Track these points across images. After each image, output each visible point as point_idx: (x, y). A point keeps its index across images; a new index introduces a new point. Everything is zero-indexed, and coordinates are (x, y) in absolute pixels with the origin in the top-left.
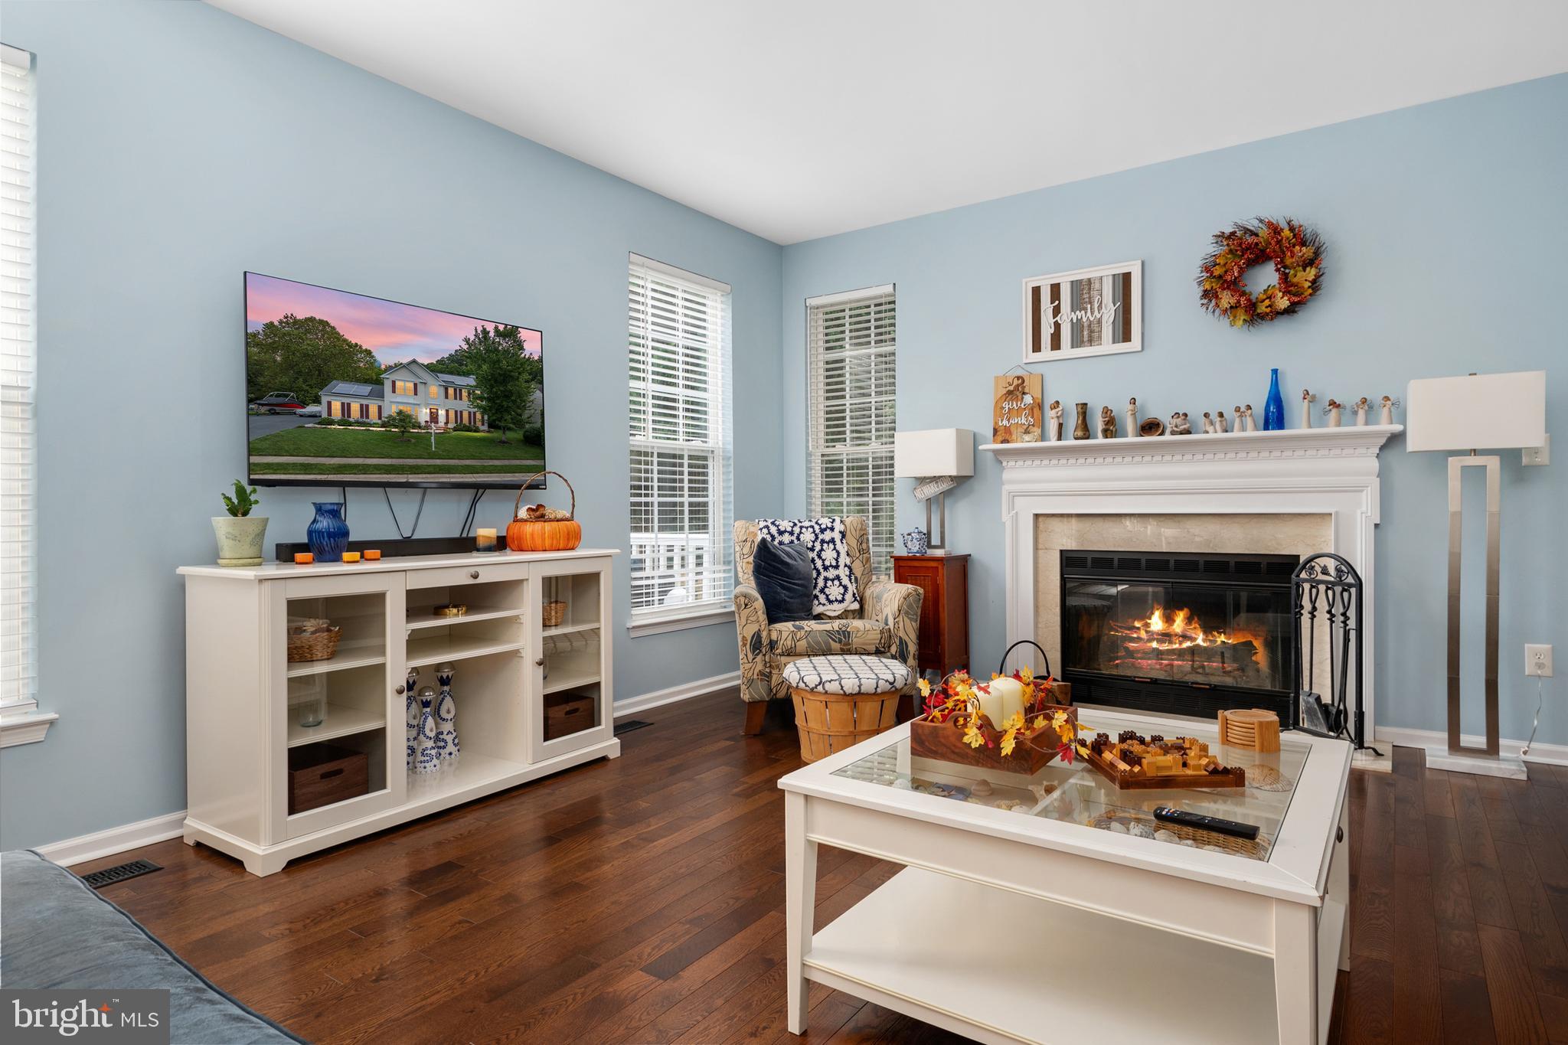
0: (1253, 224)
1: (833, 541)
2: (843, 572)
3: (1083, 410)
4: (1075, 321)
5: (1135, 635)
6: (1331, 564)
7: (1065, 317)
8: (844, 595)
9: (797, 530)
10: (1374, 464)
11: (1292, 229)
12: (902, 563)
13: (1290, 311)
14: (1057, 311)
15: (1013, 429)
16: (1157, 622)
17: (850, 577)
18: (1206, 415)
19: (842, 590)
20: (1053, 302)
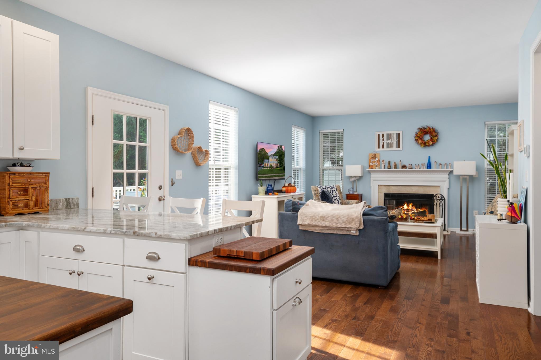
0: (425, 127)
1: (334, 191)
2: (338, 198)
3: (389, 162)
4: (387, 142)
6: (440, 196)
7: (385, 141)
8: (338, 203)
9: (326, 188)
10: (448, 176)
11: (433, 129)
12: (348, 196)
13: (432, 145)
14: (383, 140)
15: (374, 166)
16: (405, 207)
17: (339, 199)
18: (416, 165)
19: (338, 202)
20: (382, 138)
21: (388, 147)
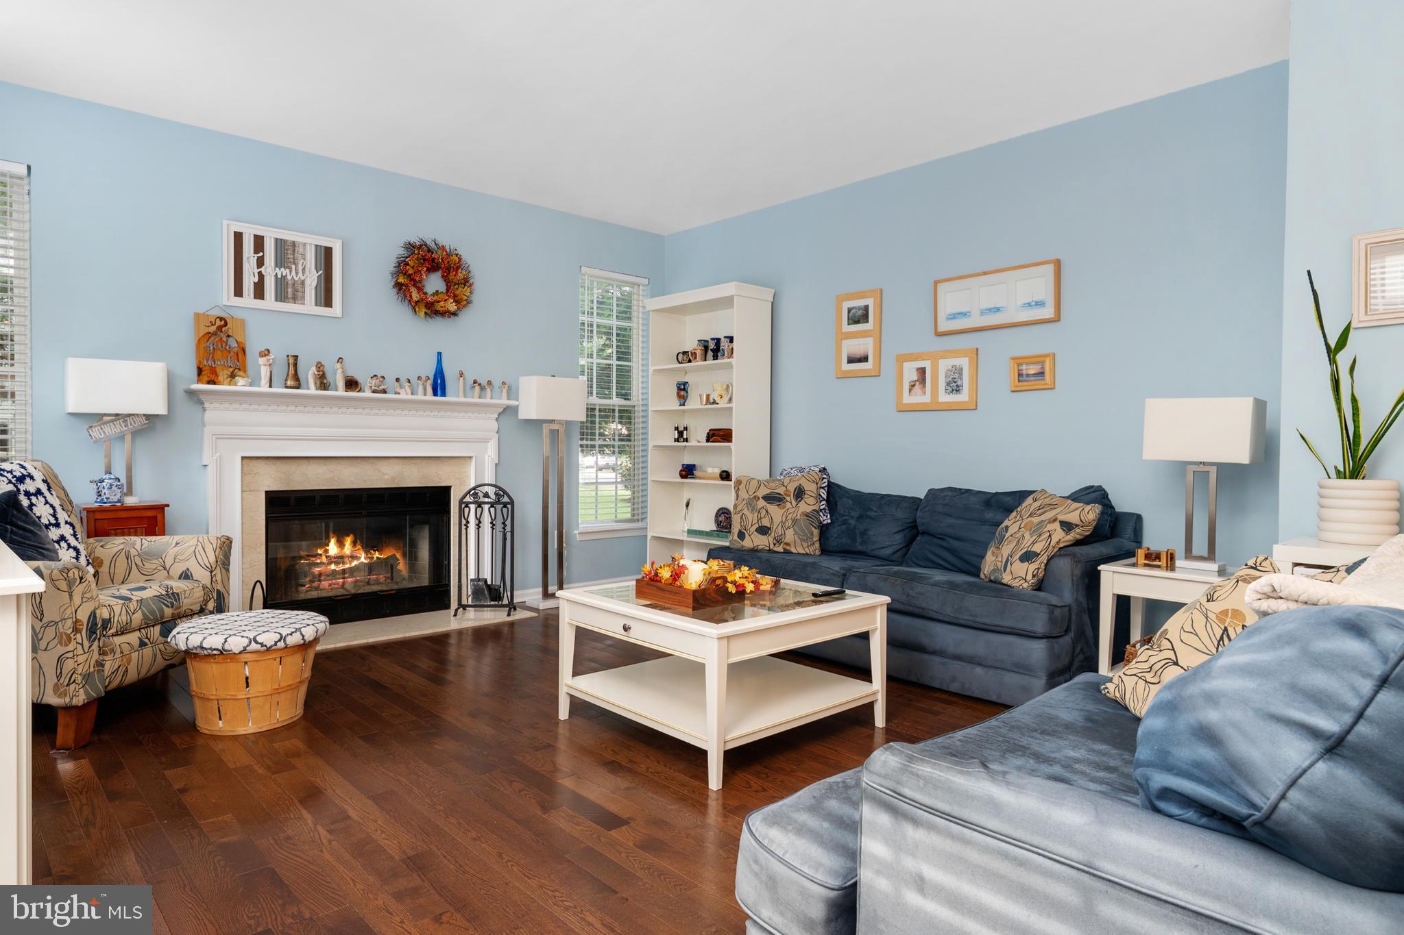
1: (39, 492)
3: (294, 361)
4: (279, 276)
5: (319, 561)
7: (269, 270)
10: (495, 425)
13: (454, 314)
14: (260, 263)
15: (219, 371)
16: (333, 549)
18: (398, 380)
20: (256, 252)
21: (281, 296)
